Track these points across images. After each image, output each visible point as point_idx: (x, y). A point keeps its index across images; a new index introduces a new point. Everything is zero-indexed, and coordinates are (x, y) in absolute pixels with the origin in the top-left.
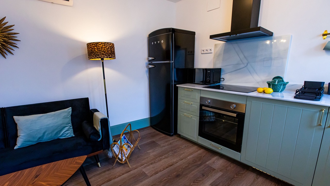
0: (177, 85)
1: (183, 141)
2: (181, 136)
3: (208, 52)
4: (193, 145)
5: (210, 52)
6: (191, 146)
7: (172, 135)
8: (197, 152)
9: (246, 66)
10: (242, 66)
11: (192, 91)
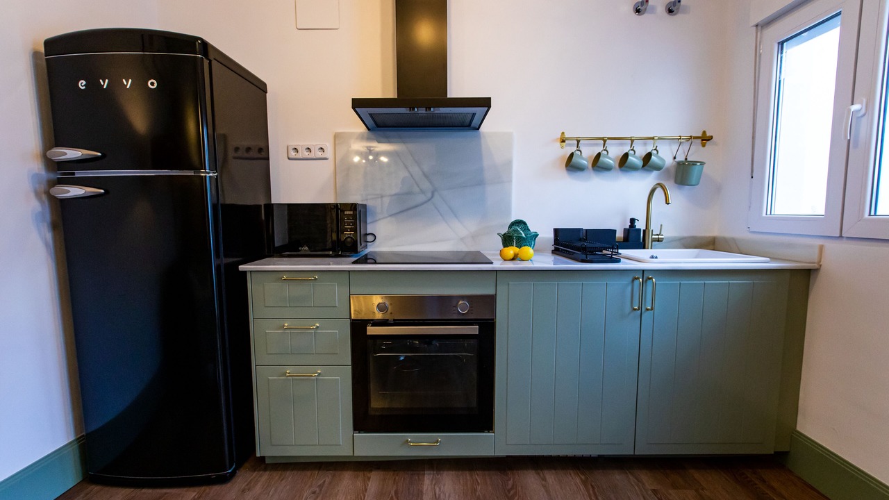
0: (242, 267)
1: (290, 476)
2: (267, 461)
3: (312, 155)
4: (334, 476)
5: (319, 154)
6: (330, 483)
7: (233, 475)
8: (366, 490)
9: (429, 200)
10: (421, 198)
11: (316, 279)
